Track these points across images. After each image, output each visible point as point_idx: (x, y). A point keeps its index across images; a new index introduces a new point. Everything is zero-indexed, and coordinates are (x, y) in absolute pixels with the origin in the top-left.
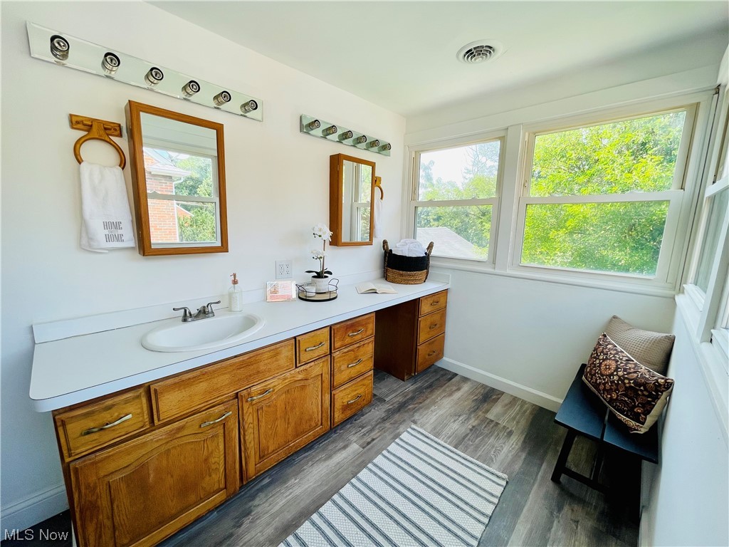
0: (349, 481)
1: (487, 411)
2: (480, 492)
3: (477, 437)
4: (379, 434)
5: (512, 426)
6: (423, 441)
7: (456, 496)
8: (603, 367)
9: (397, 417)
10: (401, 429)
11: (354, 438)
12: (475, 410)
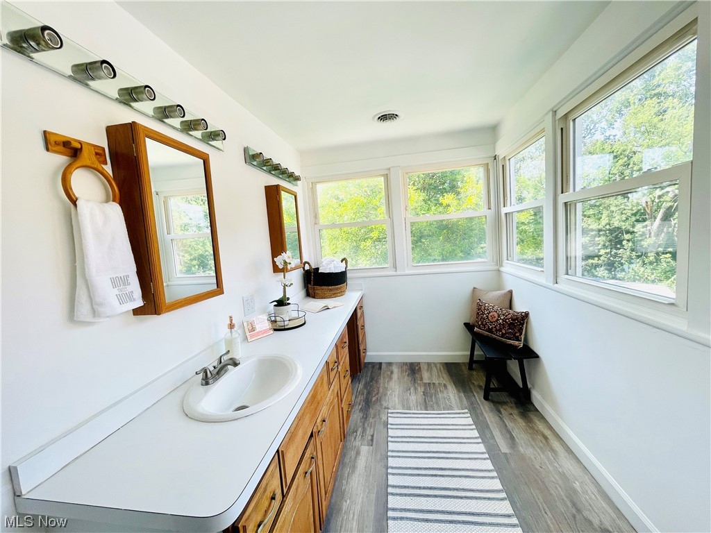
0: (387, 474)
1: (421, 379)
2: (463, 427)
3: (431, 397)
4: (372, 430)
5: (442, 381)
6: (405, 417)
7: (455, 438)
8: (490, 318)
9: (372, 411)
10: (384, 418)
11: (357, 443)
12: (415, 381)
